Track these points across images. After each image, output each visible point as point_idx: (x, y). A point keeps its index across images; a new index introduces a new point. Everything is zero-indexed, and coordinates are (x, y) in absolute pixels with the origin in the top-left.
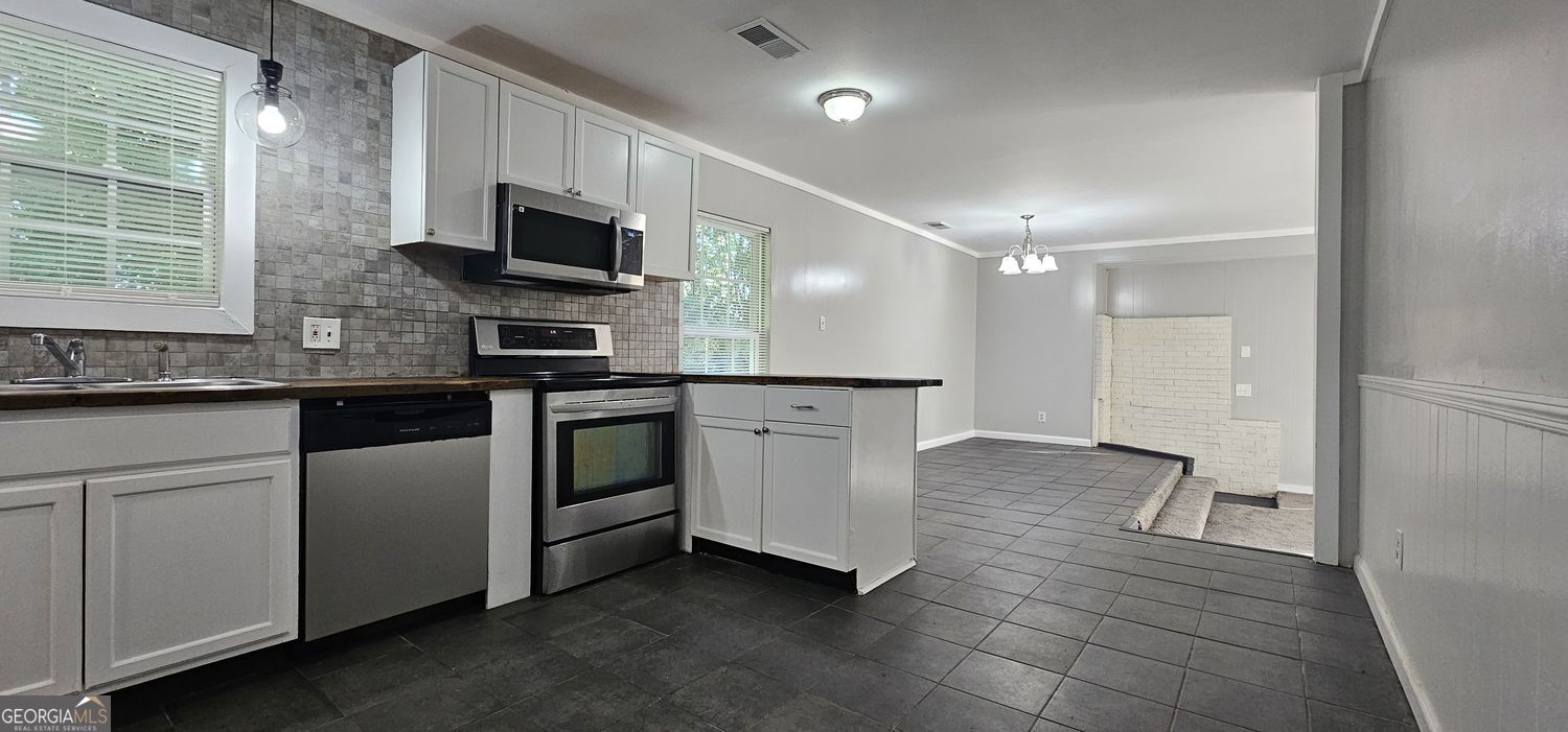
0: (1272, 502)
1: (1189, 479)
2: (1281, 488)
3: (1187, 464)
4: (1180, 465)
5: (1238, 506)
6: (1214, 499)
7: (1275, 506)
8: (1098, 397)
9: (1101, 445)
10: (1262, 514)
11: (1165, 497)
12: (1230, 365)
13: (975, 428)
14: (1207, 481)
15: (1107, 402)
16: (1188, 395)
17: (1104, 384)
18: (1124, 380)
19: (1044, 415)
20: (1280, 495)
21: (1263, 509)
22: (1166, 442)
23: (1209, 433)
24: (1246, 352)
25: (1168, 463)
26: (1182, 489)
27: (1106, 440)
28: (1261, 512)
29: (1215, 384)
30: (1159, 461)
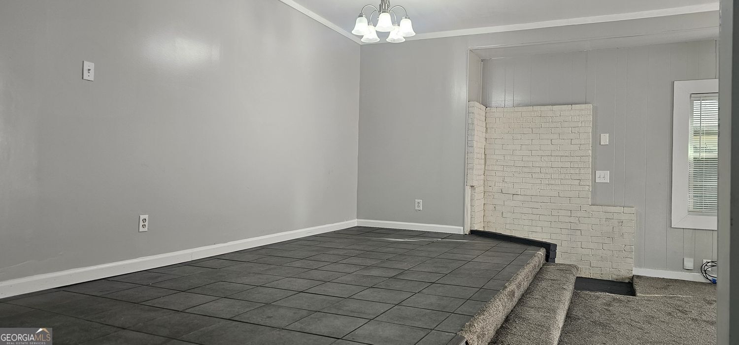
0: (627, 287)
1: (551, 267)
2: (637, 272)
3: (550, 249)
4: (542, 252)
5: (598, 294)
6: (576, 288)
7: (633, 293)
8: (470, 183)
9: (473, 233)
10: (619, 303)
11: (518, 294)
12: (590, 152)
13: (358, 218)
14: (567, 269)
15: (480, 189)
16: (553, 182)
17: (475, 172)
18: (496, 168)
19: (419, 204)
20: (635, 279)
21: (622, 297)
22: (534, 229)
23: (572, 220)
24: (605, 139)
25: (530, 250)
26: (543, 279)
27: (478, 227)
28: (620, 301)
29: (577, 171)
30: (523, 247)
